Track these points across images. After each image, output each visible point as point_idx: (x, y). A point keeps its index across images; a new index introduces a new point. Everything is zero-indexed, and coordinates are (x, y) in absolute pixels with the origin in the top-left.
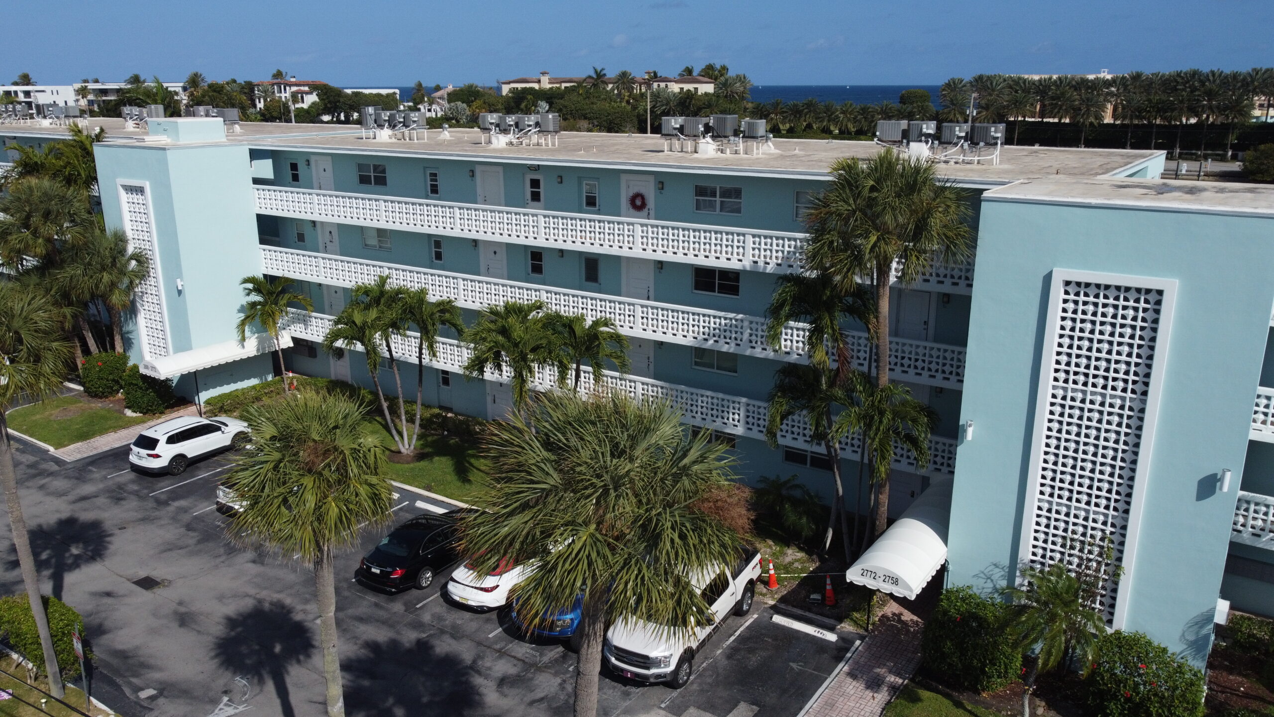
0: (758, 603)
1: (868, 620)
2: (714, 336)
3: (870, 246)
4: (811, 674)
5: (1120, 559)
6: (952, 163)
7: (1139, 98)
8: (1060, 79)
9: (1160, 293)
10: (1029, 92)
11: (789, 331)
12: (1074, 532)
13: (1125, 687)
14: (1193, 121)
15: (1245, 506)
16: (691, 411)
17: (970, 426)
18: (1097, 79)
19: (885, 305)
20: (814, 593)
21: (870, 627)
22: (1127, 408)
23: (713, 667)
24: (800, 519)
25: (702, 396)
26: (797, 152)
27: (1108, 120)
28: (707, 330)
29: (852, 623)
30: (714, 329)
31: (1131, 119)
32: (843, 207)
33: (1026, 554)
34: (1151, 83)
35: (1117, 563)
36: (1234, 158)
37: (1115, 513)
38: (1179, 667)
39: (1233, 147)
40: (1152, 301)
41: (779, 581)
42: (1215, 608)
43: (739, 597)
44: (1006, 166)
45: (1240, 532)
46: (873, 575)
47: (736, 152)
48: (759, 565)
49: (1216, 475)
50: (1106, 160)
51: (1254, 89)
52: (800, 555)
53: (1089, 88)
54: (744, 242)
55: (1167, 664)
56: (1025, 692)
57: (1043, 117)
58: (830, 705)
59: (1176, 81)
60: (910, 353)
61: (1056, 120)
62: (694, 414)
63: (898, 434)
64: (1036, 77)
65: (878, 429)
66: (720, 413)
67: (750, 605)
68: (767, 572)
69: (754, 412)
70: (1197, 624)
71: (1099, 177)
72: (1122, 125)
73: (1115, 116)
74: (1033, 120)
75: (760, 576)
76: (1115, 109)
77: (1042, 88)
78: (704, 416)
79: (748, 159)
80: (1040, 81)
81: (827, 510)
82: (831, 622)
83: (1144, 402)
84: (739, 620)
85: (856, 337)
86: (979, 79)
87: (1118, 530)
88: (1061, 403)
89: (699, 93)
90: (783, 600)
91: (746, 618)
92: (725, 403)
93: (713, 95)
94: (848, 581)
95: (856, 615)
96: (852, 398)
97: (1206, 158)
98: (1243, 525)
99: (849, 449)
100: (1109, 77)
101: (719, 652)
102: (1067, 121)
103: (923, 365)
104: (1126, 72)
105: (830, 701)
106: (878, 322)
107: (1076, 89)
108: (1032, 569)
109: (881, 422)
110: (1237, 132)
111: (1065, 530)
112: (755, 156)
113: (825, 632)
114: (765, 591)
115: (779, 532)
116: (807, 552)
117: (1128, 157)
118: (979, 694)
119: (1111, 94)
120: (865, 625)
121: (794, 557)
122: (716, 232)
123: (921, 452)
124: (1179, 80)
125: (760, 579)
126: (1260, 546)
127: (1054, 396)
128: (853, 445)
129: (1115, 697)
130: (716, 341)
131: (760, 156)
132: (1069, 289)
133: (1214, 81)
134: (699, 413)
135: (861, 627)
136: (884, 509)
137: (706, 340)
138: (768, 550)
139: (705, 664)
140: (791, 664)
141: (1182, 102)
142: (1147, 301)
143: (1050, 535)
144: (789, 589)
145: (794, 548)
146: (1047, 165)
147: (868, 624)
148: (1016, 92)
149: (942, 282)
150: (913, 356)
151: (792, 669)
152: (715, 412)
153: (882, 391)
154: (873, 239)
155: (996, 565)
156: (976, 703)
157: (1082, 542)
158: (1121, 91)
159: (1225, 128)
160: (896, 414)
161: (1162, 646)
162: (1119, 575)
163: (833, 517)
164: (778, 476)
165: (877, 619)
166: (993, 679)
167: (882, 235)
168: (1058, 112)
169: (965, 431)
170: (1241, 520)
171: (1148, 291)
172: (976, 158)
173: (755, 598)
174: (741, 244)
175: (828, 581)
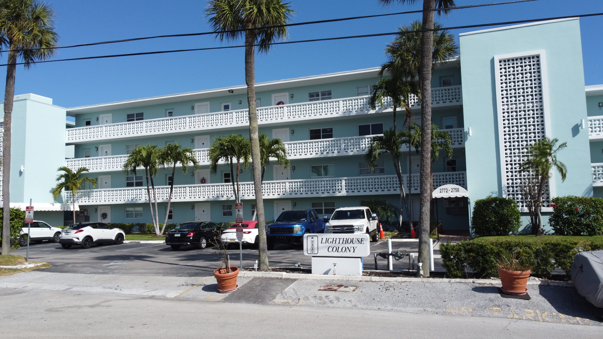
2: (326, 150)
9: (538, 57)
16: (316, 190)
17: (470, 130)
22: (535, 106)
30: (326, 147)
40: (536, 61)
46: (446, 190)
49: (578, 124)
54: (339, 105)
66: (331, 188)
78: (323, 191)
83: (542, 102)
88: (507, 111)
92: (334, 182)
127: (504, 109)
130: (328, 152)
132: (501, 64)
142: (533, 61)
143: (514, 172)
155: (492, 193)
169: (468, 133)
171: (533, 57)
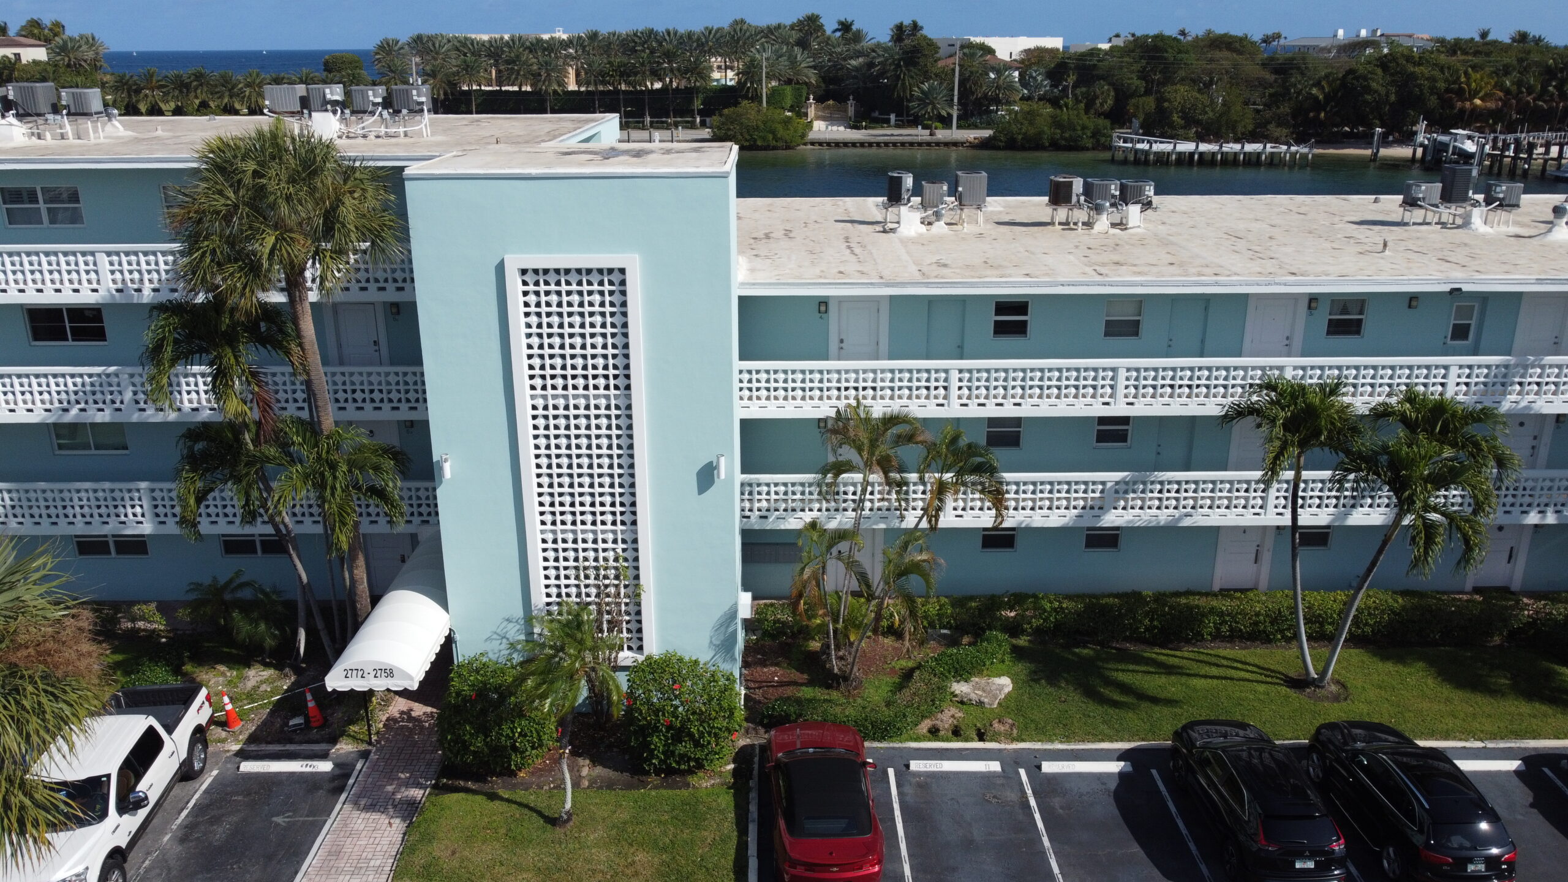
0: (216, 754)
1: (369, 730)
2: (78, 402)
3: (267, 251)
4: (304, 823)
5: (637, 577)
6: (372, 136)
7: (600, 61)
8: (512, 39)
9: (622, 271)
10: (480, 56)
11: (191, 380)
12: (586, 559)
13: (664, 715)
14: (658, 85)
15: (748, 489)
16: (66, 516)
17: (446, 461)
18: (552, 38)
19: (308, 327)
20: (293, 717)
21: (374, 738)
22: (613, 407)
23: (162, 863)
24: (256, 627)
25: (78, 491)
26: (159, 133)
27: (572, 87)
28: (64, 396)
29: (350, 740)
30: (76, 393)
31: (596, 85)
32: (219, 203)
33: (539, 599)
34: (610, 44)
35: (636, 582)
36: (703, 124)
37: (623, 528)
38: (713, 676)
39: (701, 113)
40: (617, 282)
41: (242, 716)
42: (736, 604)
43: (184, 755)
44: (439, 138)
45: (749, 517)
46: (360, 673)
47: (63, 137)
48: (207, 704)
49: (711, 463)
50: (555, 126)
51: (710, 50)
52: (268, 673)
53: (545, 49)
54: (95, 264)
55: (699, 677)
56: (561, 756)
57: (500, 84)
58: (336, 853)
59: (634, 41)
60: (362, 383)
61: (516, 88)
62: (71, 519)
63: (359, 489)
64: (485, 37)
65: (333, 488)
66: (112, 510)
67: (205, 761)
68: (223, 709)
69: (163, 499)
70: (721, 625)
71: (543, 145)
72: (588, 92)
73: (579, 83)
74: (490, 88)
75: (212, 716)
76: (578, 75)
77: (494, 51)
78: (88, 519)
79: (80, 146)
80: (490, 42)
81: (291, 606)
82: (323, 746)
83: (629, 397)
84: (190, 785)
85: (278, 372)
86: (418, 39)
87: (629, 546)
88: (543, 414)
89: (24, 61)
90: (252, 739)
91: (201, 779)
92: (117, 494)
93: (47, 63)
94: (329, 689)
95: (354, 728)
96: (290, 455)
97: (676, 125)
98: (751, 510)
99: (308, 520)
100: (565, 37)
101: (166, 838)
102: (529, 89)
103: (381, 396)
104: (582, 30)
105: (334, 849)
106: (303, 350)
107: (531, 51)
108: (549, 613)
109: (335, 478)
110: (701, 96)
111: (576, 559)
112: (93, 141)
113: (315, 763)
114: (224, 734)
115: (234, 651)
116: (276, 668)
117: (580, 121)
118: (515, 775)
119: (568, 56)
120: (367, 738)
121: (259, 679)
122: (47, 254)
123: (392, 506)
124: (637, 40)
125: (212, 721)
126: (768, 528)
127: (534, 408)
128: (311, 515)
129: (656, 729)
130: (83, 410)
131: (102, 140)
132: (526, 278)
133: (671, 41)
134: (79, 517)
135: (362, 741)
136: (363, 587)
137: (66, 410)
138: (221, 679)
139: (147, 862)
140: (275, 819)
141: (643, 64)
142: (611, 283)
143: (561, 569)
144: (258, 722)
145: (258, 666)
146: (488, 135)
147: (370, 735)
148: (465, 55)
149: (383, 289)
150: (366, 388)
151: (277, 825)
152: (103, 510)
153: (328, 437)
154: (270, 241)
155: (509, 620)
156: (514, 787)
157: (597, 568)
158: (580, 52)
159: (689, 93)
160: (351, 464)
161: (694, 658)
162: (639, 595)
163: (302, 614)
164: (215, 578)
165: (381, 725)
166: (528, 753)
167: (281, 234)
168: (516, 78)
169: (441, 469)
170: (747, 505)
171: (610, 271)
172: (402, 130)
173: (211, 749)
174: (91, 267)
175: (309, 697)
